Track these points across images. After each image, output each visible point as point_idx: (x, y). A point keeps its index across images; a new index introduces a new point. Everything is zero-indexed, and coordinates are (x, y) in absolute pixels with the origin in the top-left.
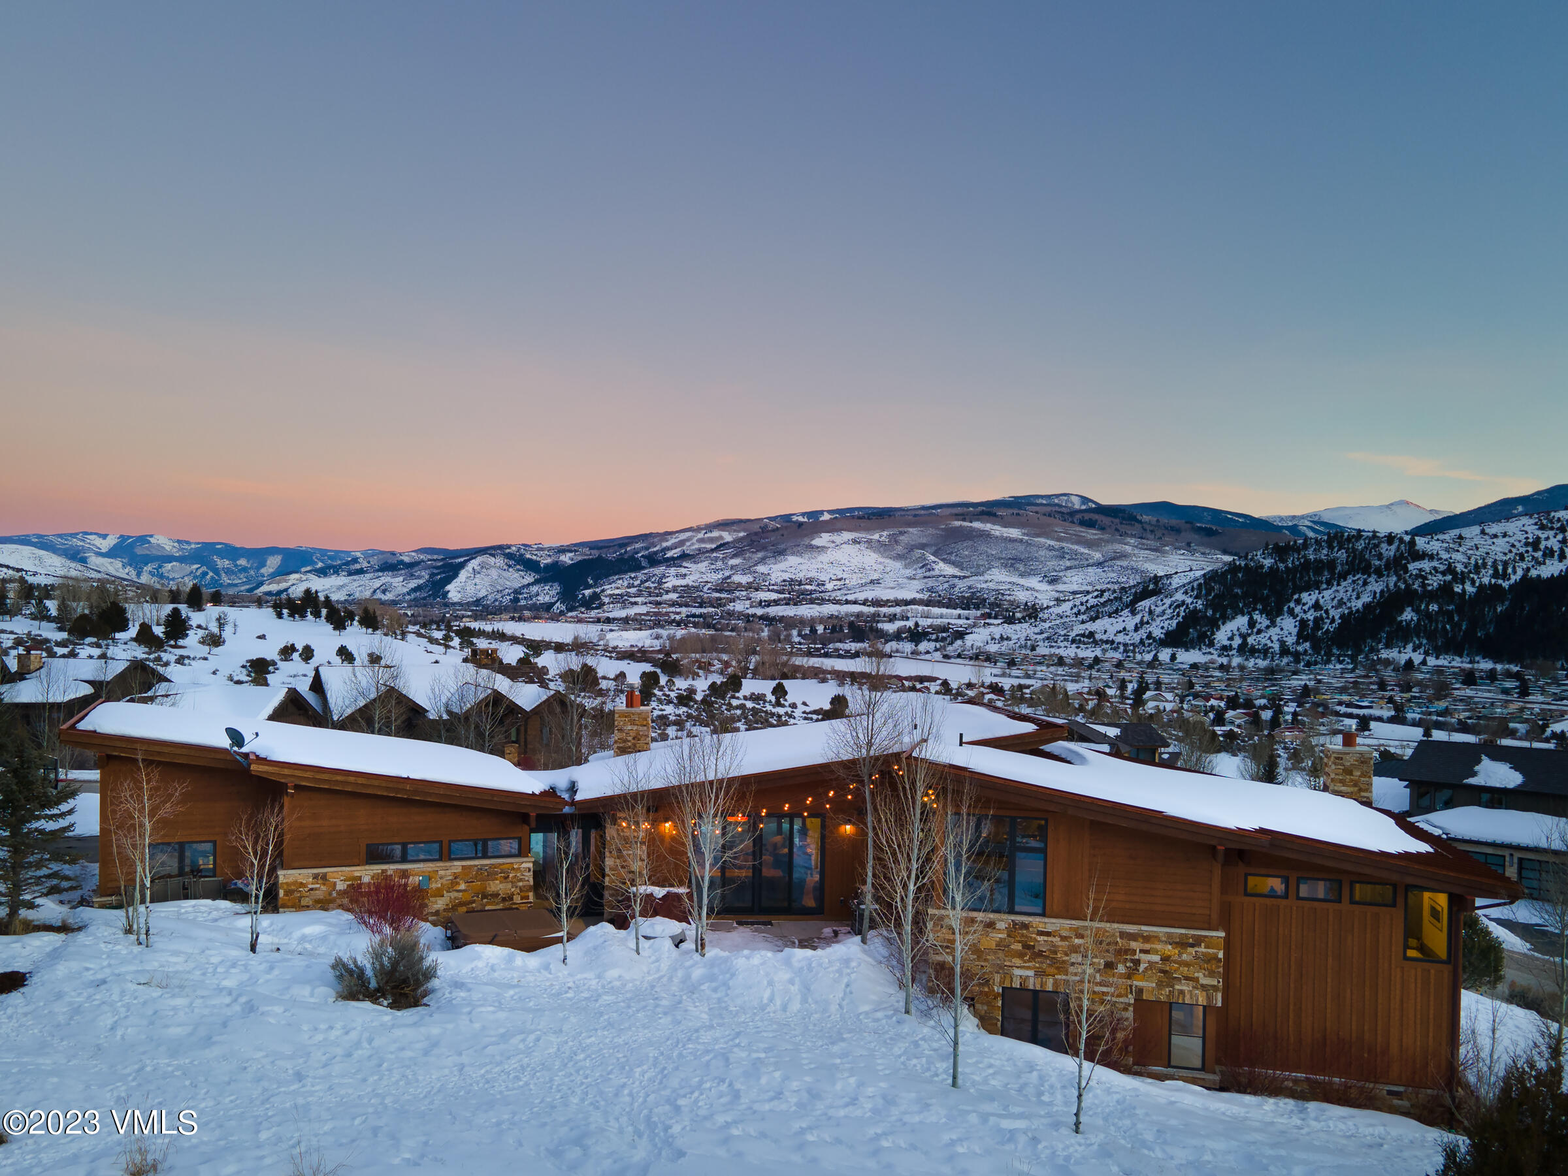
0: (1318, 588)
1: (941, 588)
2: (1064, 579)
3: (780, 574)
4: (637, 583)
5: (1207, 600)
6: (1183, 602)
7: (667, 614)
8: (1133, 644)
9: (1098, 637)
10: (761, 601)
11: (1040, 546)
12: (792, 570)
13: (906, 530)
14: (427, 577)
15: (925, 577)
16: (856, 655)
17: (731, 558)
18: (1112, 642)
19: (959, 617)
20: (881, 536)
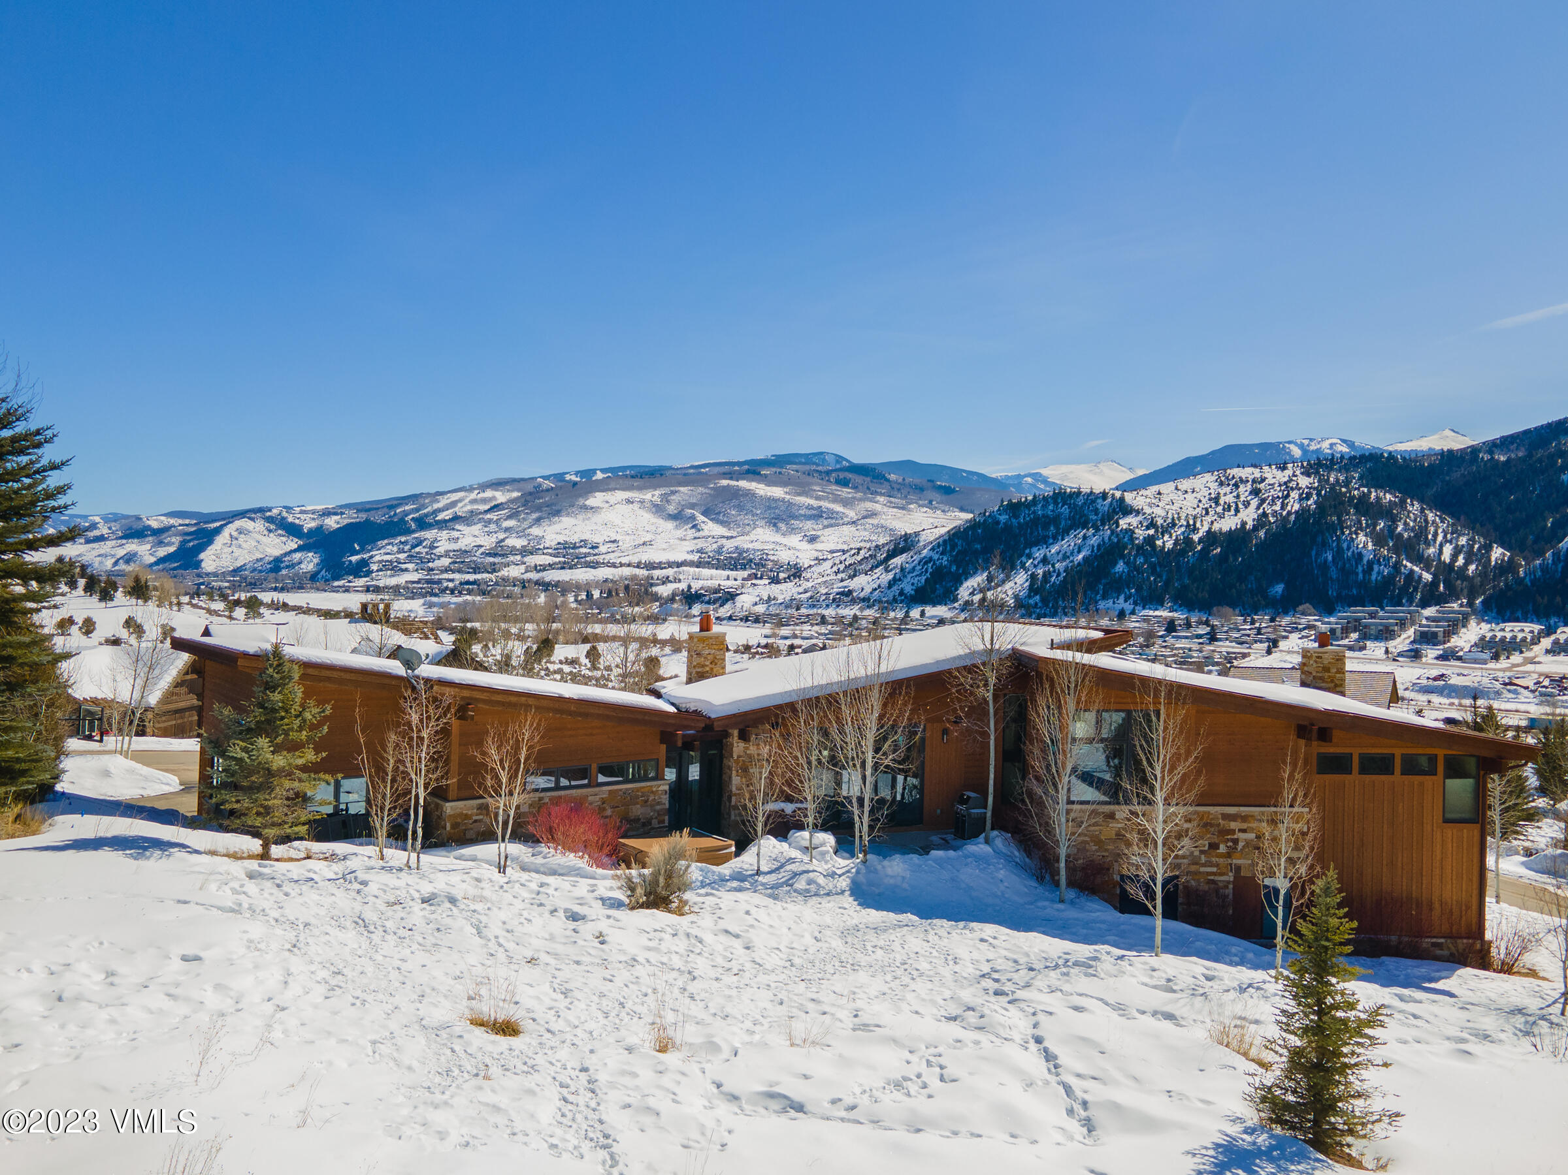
0: (1046, 543)
1: (710, 549)
2: (823, 538)
3: (554, 536)
4: (407, 548)
5: (951, 556)
6: (931, 559)
7: (440, 581)
9: (856, 595)
10: (536, 566)
11: (800, 506)
12: (567, 532)
13: (677, 489)
14: (178, 544)
15: (695, 538)
16: (633, 619)
17: (505, 520)
18: (869, 600)
19: (728, 578)
20: (653, 496)
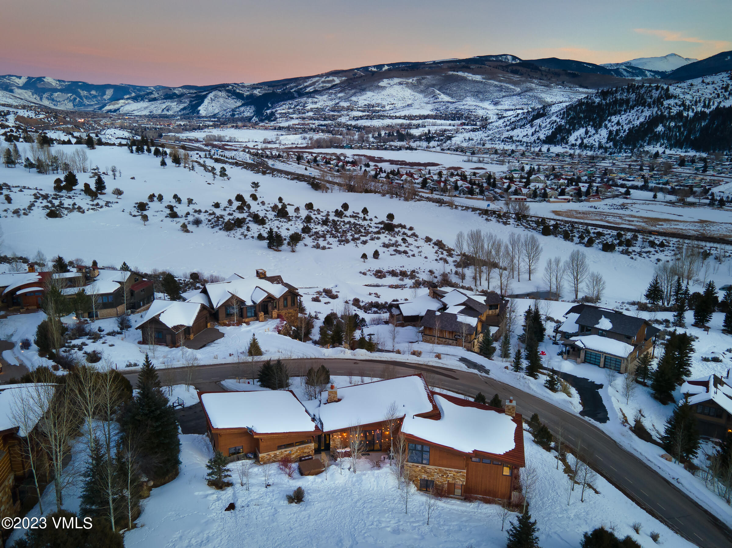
0: (620, 114)
1: (442, 108)
2: (502, 102)
3: (363, 101)
4: (293, 106)
5: (567, 120)
6: (555, 121)
7: (308, 124)
8: (530, 143)
9: (514, 138)
10: (354, 117)
11: (491, 85)
12: (369, 99)
13: (425, 76)
14: (188, 102)
15: (434, 103)
16: (400, 149)
17: (339, 93)
18: (521, 141)
19: (450, 125)
20: (413, 80)
